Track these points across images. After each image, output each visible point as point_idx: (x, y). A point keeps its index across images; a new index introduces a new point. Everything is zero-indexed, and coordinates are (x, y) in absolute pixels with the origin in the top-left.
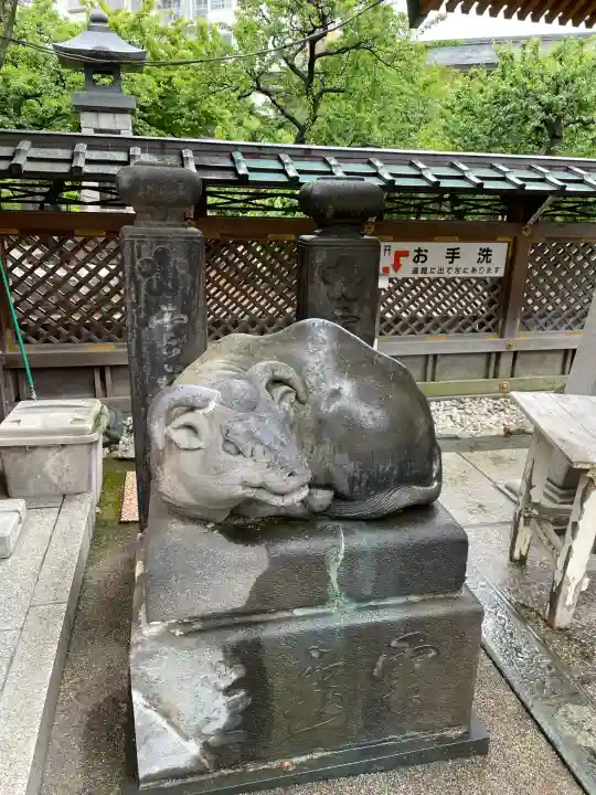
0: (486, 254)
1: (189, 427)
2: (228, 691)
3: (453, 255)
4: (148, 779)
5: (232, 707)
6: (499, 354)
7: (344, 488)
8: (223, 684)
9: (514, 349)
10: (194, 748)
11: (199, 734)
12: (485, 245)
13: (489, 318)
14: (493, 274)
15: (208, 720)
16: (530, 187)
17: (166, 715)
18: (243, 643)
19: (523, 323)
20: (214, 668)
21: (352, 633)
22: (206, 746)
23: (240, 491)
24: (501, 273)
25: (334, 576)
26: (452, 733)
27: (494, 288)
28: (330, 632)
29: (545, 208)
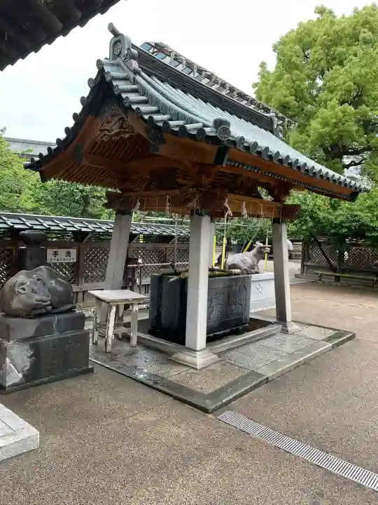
0: (69, 253)
1: (23, 289)
2: (30, 357)
3: (56, 254)
4: (9, 386)
5: (31, 362)
6: (77, 292)
7: (55, 305)
8: (29, 355)
9: (84, 290)
10: (20, 375)
11: (22, 371)
12: (68, 250)
13: (72, 278)
14: (72, 261)
15: (25, 366)
16: (83, 230)
17: (14, 366)
18: (33, 344)
19: (85, 280)
20: (27, 351)
21: (60, 339)
22: (24, 375)
23: (35, 302)
24: (75, 261)
25: (54, 326)
26: (84, 368)
27: (73, 266)
28: (55, 339)
29: (89, 236)
